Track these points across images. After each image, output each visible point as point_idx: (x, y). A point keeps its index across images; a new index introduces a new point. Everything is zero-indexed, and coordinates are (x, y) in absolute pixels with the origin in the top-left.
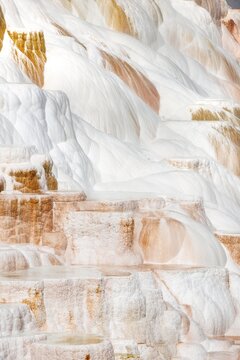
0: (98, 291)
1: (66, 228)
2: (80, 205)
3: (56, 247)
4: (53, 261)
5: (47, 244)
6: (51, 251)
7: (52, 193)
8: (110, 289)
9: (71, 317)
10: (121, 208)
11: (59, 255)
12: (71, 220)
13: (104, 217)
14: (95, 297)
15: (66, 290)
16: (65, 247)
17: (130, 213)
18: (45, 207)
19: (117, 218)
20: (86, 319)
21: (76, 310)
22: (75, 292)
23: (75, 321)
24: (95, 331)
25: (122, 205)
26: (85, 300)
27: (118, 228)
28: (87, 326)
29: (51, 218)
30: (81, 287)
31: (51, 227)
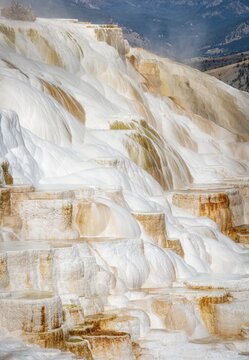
0: (48, 259)
1: (21, 212)
2: (31, 195)
3: (14, 227)
4: (12, 238)
5: (7, 225)
6: (10, 230)
7: (9, 187)
8: (57, 257)
9: (28, 279)
10: (62, 196)
11: (16, 233)
12: (25, 207)
13: (50, 204)
14: (46, 263)
15: (25, 259)
16: (20, 227)
17: (69, 200)
18: (4, 197)
19: (59, 204)
20: (40, 280)
21: (32, 273)
22: (31, 261)
23: (31, 282)
24: (46, 289)
25: (63, 194)
26: (38, 266)
27: (60, 211)
28: (41, 286)
29: (9, 205)
30: (35, 256)
31: (9, 212)
